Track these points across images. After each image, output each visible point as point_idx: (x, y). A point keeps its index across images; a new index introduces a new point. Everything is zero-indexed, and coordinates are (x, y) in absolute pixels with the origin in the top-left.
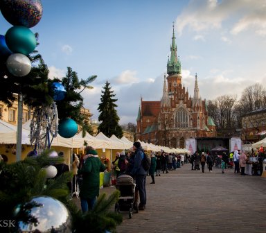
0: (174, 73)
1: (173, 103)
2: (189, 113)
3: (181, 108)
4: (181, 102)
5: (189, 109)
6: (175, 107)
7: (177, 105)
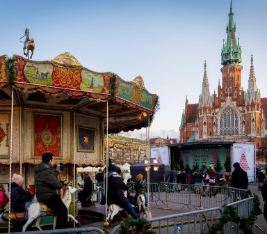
0: (230, 62)
1: (217, 101)
2: (239, 115)
3: (229, 108)
4: (228, 99)
5: (240, 108)
6: (219, 107)
7: (222, 104)
